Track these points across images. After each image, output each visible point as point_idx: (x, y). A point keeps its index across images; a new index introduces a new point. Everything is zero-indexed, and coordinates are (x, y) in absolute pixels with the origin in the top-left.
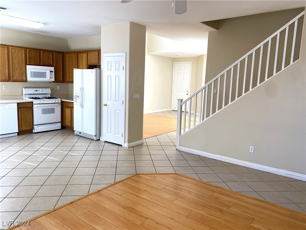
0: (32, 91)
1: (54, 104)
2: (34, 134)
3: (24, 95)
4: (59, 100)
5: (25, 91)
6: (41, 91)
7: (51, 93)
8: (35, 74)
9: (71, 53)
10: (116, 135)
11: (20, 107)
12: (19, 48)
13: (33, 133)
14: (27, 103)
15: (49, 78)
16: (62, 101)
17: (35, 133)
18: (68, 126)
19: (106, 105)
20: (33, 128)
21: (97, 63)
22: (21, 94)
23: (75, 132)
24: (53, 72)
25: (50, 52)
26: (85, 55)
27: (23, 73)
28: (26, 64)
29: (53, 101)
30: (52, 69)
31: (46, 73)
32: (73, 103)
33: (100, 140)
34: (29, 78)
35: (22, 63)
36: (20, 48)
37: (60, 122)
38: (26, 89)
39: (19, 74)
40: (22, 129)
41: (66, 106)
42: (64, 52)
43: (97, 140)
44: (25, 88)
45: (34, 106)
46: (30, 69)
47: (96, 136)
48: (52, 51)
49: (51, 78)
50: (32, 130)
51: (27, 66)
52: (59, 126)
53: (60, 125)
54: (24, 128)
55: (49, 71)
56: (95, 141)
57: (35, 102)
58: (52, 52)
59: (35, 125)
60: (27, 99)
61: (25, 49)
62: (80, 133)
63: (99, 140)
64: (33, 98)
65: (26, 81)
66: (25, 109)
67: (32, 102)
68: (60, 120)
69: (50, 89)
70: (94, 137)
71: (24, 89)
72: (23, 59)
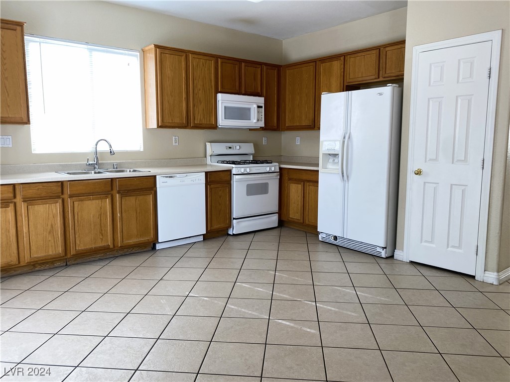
0: (221, 148)
1: (267, 175)
2: (230, 238)
3: (208, 158)
4: (274, 167)
5: (211, 148)
6: (238, 147)
7: (253, 152)
8: (232, 113)
9: (297, 66)
10: (450, 249)
11: (210, 182)
12: (205, 58)
13: (230, 235)
14: (221, 173)
15: (255, 121)
16: (280, 168)
17: (234, 235)
18: (296, 221)
19: (418, 173)
20: (230, 225)
21: (373, 77)
22: (203, 155)
23: (320, 236)
24: (261, 107)
25: (258, 66)
26: (337, 65)
27: (212, 110)
28: (217, 92)
29: (266, 168)
30: (261, 101)
31: (249, 109)
32: (318, 171)
33: (395, 257)
34: (222, 121)
35: (209, 89)
36: (208, 58)
37: (276, 213)
38: (212, 144)
39: (205, 111)
40: (212, 228)
41: (290, 179)
42: (281, 66)
43: (387, 258)
44: (210, 142)
45: (235, 178)
46: (224, 100)
47: (385, 248)
48: (261, 64)
49: (258, 120)
50: (227, 229)
51: (220, 96)
52: (273, 220)
53: (275, 218)
54: (216, 226)
55: (255, 106)
56: (383, 261)
57: (235, 169)
58: (260, 66)
59: (234, 219)
60: (217, 166)
61: (216, 57)
62: (336, 238)
63: (392, 257)
64: (228, 162)
65: (214, 127)
66: (218, 185)
67: (230, 171)
68: (276, 209)
69: (252, 144)
70: (381, 250)
71: (208, 145)
72: (211, 81)
